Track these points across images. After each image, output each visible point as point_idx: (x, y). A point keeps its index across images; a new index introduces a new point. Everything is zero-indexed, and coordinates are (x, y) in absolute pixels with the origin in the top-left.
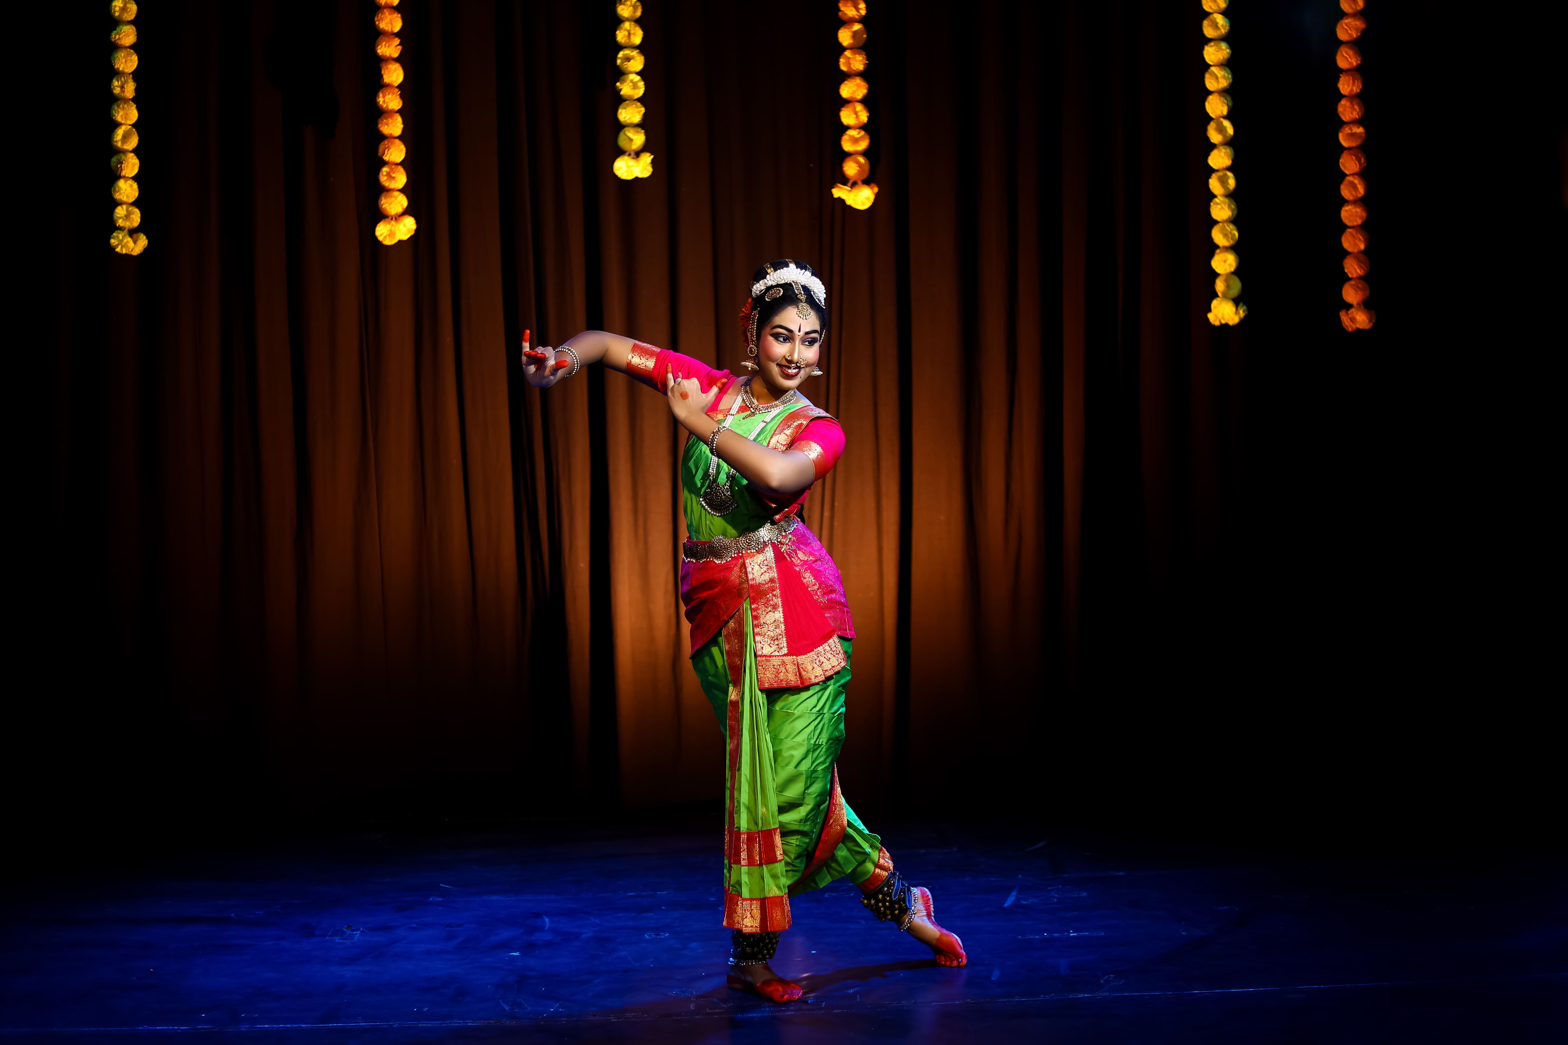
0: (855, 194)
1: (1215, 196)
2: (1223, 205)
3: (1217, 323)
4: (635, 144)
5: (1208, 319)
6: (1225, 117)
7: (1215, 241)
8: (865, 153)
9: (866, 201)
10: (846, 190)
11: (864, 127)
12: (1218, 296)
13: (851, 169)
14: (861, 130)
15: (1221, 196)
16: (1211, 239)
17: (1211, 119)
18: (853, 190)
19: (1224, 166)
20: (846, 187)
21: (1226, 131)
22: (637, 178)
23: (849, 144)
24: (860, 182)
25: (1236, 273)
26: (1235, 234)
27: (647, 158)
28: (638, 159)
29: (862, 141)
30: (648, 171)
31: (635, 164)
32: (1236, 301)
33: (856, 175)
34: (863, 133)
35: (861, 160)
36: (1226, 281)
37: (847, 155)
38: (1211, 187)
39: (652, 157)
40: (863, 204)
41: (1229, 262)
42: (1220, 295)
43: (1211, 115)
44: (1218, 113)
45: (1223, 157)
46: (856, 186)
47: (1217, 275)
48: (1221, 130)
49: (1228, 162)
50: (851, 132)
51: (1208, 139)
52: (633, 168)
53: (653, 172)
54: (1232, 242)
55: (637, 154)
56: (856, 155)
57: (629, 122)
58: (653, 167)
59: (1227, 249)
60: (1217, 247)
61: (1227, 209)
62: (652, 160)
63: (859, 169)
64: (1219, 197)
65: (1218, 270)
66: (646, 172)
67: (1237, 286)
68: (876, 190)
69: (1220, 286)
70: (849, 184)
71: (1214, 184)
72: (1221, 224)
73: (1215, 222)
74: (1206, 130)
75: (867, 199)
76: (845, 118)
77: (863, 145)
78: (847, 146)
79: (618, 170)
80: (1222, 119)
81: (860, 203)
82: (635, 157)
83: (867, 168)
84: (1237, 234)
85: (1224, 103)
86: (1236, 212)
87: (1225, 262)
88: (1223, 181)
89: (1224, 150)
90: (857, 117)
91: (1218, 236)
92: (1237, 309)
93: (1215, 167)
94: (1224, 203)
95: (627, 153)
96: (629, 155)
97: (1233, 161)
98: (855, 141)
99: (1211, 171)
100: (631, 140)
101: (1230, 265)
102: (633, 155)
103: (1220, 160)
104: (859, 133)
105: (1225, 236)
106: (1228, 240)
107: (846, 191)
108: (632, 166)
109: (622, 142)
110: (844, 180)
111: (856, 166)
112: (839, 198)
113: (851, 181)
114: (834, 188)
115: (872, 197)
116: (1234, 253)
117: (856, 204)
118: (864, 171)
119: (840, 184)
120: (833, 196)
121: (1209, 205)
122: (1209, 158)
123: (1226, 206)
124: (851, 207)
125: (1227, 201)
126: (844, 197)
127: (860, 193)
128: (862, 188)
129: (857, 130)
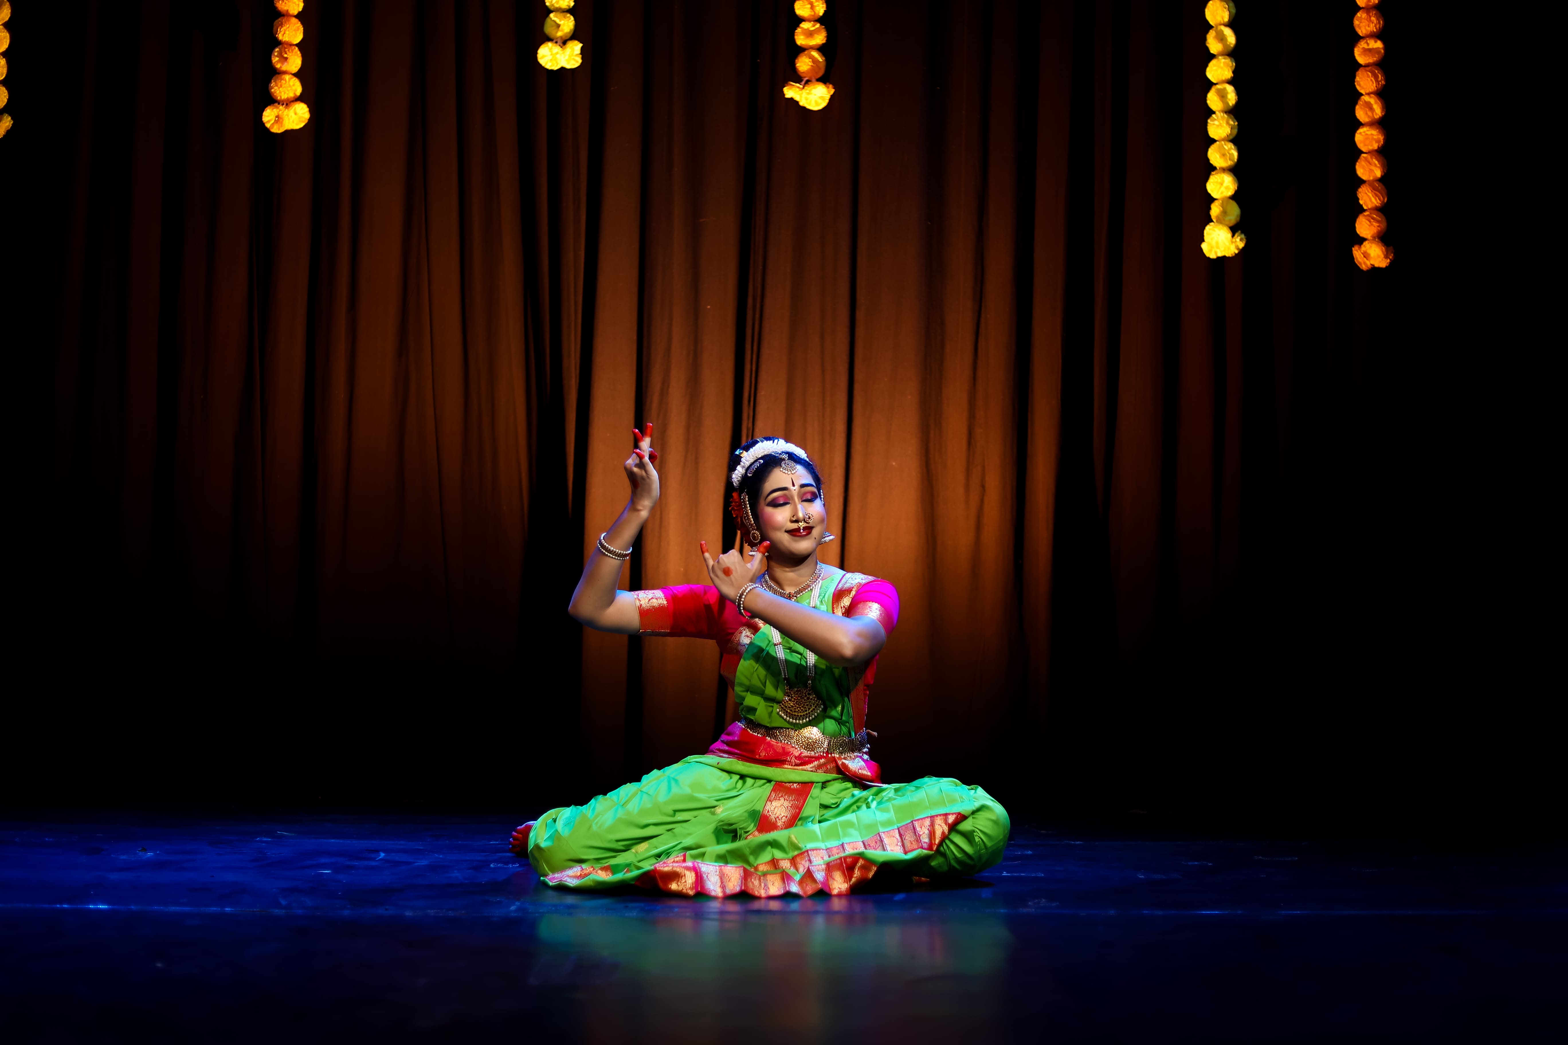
0: (808, 91)
1: (1214, 113)
2: (1221, 122)
3: (1212, 256)
4: (562, 31)
5: (1201, 250)
6: (1226, 25)
7: (1211, 162)
8: (821, 49)
9: (820, 101)
10: (798, 87)
11: (821, 20)
12: (1212, 221)
13: (803, 64)
14: (816, 23)
15: (1219, 111)
16: (1208, 160)
17: (1211, 27)
18: (806, 88)
19: (1224, 79)
20: (798, 85)
21: (1226, 40)
22: (562, 69)
23: (802, 37)
24: (814, 80)
25: (1234, 197)
26: (1233, 154)
27: (576, 47)
28: (564, 47)
29: (818, 34)
30: (577, 62)
31: (562, 52)
32: (1234, 230)
33: (808, 71)
34: (818, 25)
35: (815, 54)
36: (1222, 205)
37: (801, 50)
38: (1208, 102)
39: (581, 45)
40: (817, 104)
41: (1225, 184)
42: (1214, 220)
43: (1211, 23)
44: (1219, 19)
45: (1222, 68)
46: (809, 83)
47: (1213, 200)
48: (1221, 38)
49: (1228, 74)
50: (805, 25)
51: (1207, 49)
52: (558, 56)
53: (582, 64)
54: (1230, 163)
55: (564, 42)
56: (811, 50)
57: (557, 6)
58: (582, 58)
59: (1224, 170)
60: (1214, 168)
61: (1225, 125)
62: (582, 48)
63: (813, 64)
64: (1217, 113)
65: (1214, 195)
66: (573, 62)
67: (1235, 211)
68: (832, 91)
69: (1215, 210)
70: (803, 83)
71: (1213, 100)
72: (1218, 143)
73: (1213, 141)
74: (1205, 39)
75: (822, 98)
76: (799, 9)
77: (820, 39)
78: (800, 40)
79: (541, 58)
80: (1223, 28)
81: (813, 103)
82: (561, 45)
83: (823, 66)
84: (1235, 154)
85: (1225, 8)
86: (1235, 131)
87: (1222, 184)
88: (1222, 95)
89: (1223, 60)
90: (812, 7)
91: (1214, 156)
92: (1233, 236)
93: (1215, 82)
94: (1223, 118)
95: (555, 41)
96: (556, 42)
97: (1234, 72)
98: (810, 34)
99: (1210, 85)
100: (558, 26)
101: (1227, 188)
102: (560, 42)
103: (1219, 71)
104: (814, 26)
105: (1223, 155)
106: (1226, 160)
107: (798, 89)
108: (557, 53)
109: (548, 29)
110: (797, 78)
111: (810, 62)
112: (792, 99)
113: (805, 79)
114: (785, 87)
115: (827, 97)
116: (1233, 175)
117: (810, 104)
118: (819, 68)
119: (791, 83)
120: (784, 95)
121: (1207, 122)
122: (1208, 69)
123: (1225, 122)
124: (804, 108)
125: (1226, 116)
126: (797, 98)
127: (814, 91)
128: (817, 86)
129: (812, 23)
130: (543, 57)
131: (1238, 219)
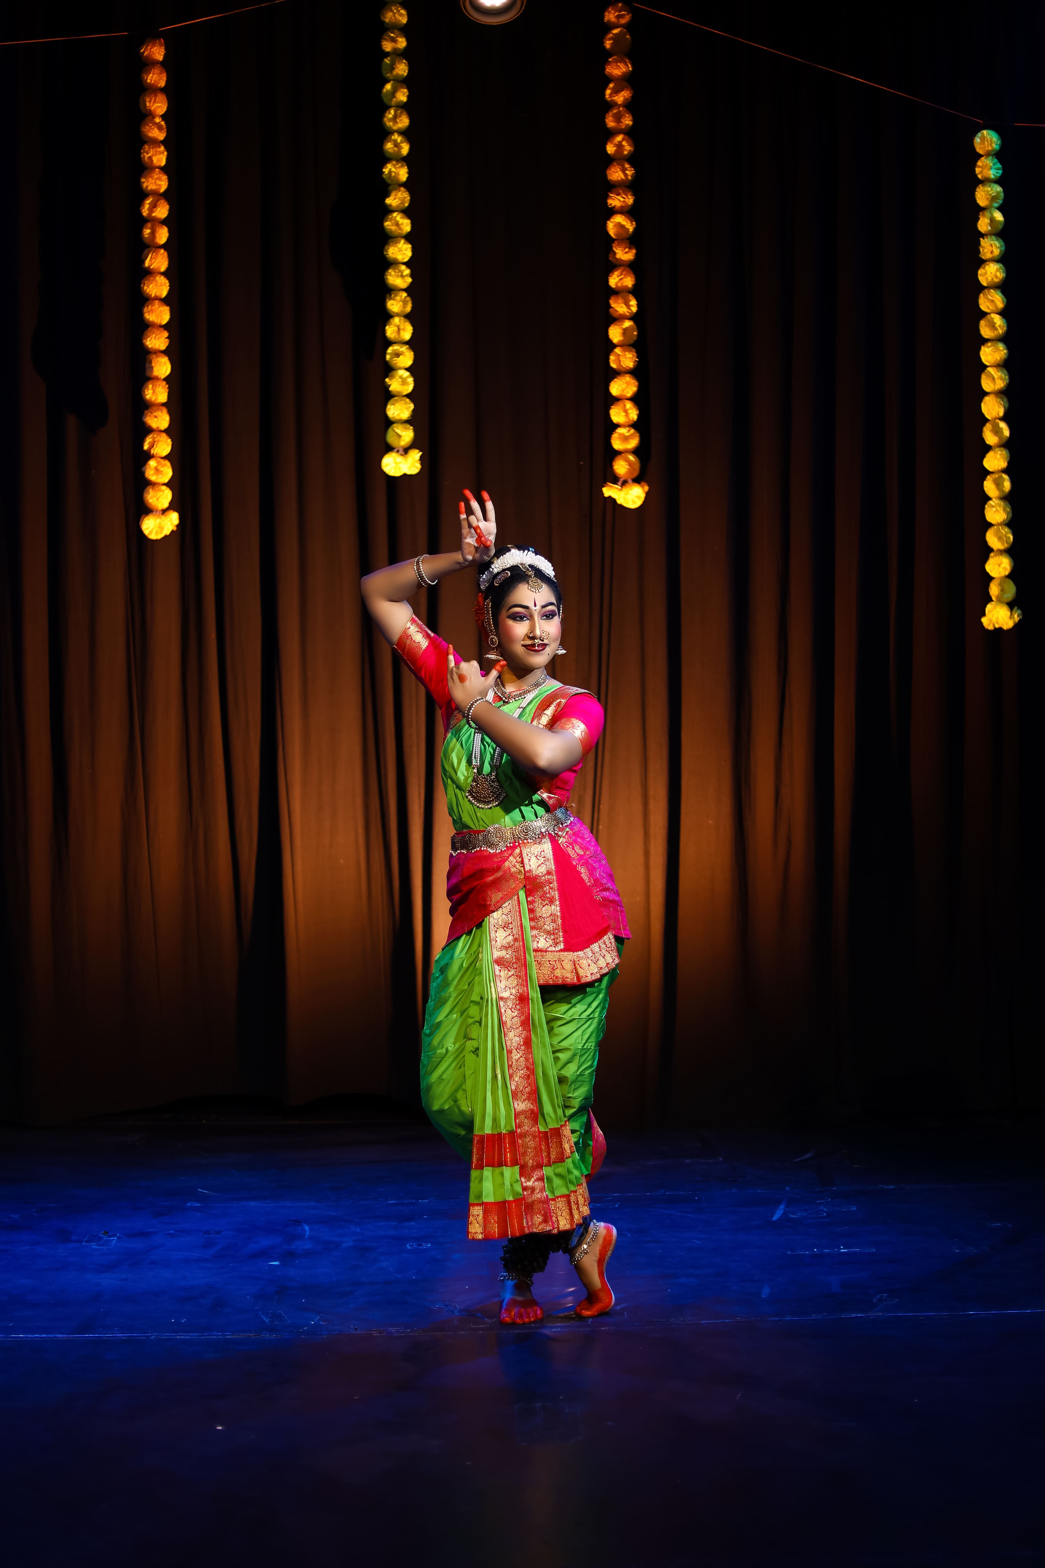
0: (625, 492)
1: (990, 499)
2: (998, 508)
3: (991, 628)
4: (404, 441)
5: (982, 623)
6: (1002, 419)
7: (989, 544)
8: (636, 452)
9: (636, 500)
10: (617, 488)
11: (634, 425)
12: (992, 601)
13: (621, 467)
14: (631, 428)
15: (995, 498)
16: (986, 542)
17: (987, 420)
18: (623, 489)
19: (1000, 468)
20: (616, 486)
21: (1003, 433)
22: (405, 475)
23: (618, 442)
24: (630, 481)
25: (1011, 576)
26: (1009, 538)
27: (415, 455)
28: (407, 456)
29: (632, 439)
30: (417, 468)
31: (404, 461)
32: (1011, 605)
33: (626, 473)
34: (632, 431)
35: (631, 458)
36: (1000, 584)
37: (617, 453)
38: (985, 489)
39: (421, 453)
40: (634, 502)
41: (1003, 566)
42: (994, 598)
43: (987, 416)
44: (994, 414)
45: (998, 459)
46: (626, 484)
47: (991, 579)
48: (997, 431)
49: (1003, 464)
50: (620, 430)
51: (984, 440)
52: (401, 465)
53: (421, 469)
54: (1006, 546)
55: (406, 451)
56: (626, 454)
57: (398, 418)
58: (422, 464)
59: (1001, 552)
60: (991, 550)
61: (1002, 512)
62: (421, 457)
63: (629, 467)
64: (994, 499)
65: (992, 574)
66: (414, 469)
67: (1011, 590)
68: (647, 488)
69: (994, 590)
70: (620, 483)
71: (989, 486)
72: (995, 527)
73: (990, 525)
74: (981, 431)
75: (638, 497)
76: (614, 415)
77: (633, 443)
78: (617, 445)
79: (385, 467)
80: (998, 421)
81: (630, 502)
82: (403, 453)
83: (637, 466)
84: (1012, 537)
85: (1001, 404)
86: (1011, 515)
87: (999, 565)
88: (998, 484)
89: (1000, 452)
90: (628, 415)
91: (992, 539)
92: (1012, 613)
93: (990, 470)
94: (999, 505)
95: (395, 450)
96: (398, 451)
97: (1009, 463)
98: (625, 439)
99: (987, 473)
100: (399, 436)
101: (1005, 569)
102: (401, 452)
103: (996, 462)
104: (629, 431)
105: (1000, 539)
106: (1003, 544)
107: (616, 490)
108: (400, 463)
109: (391, 438)
110: (615, 479)
111: (626, 465)
112: (610, 497)
113: (622, 480)
114: (604, 487)
115: (643, 496)
116: (1009, 557)
117: (626, 503)
118: (634, 469)
119: (610, 483)
120: (603, 494)
121: (984, 507)
122: (985, 460)
123: (1002, 509)
124: (621, 506)
125: (1002, 503)
126: (614, 496)
127: (631, 492)
128: (633, 487)
129: (627, 428)
130: (387, 465)
131: (1014, 596)
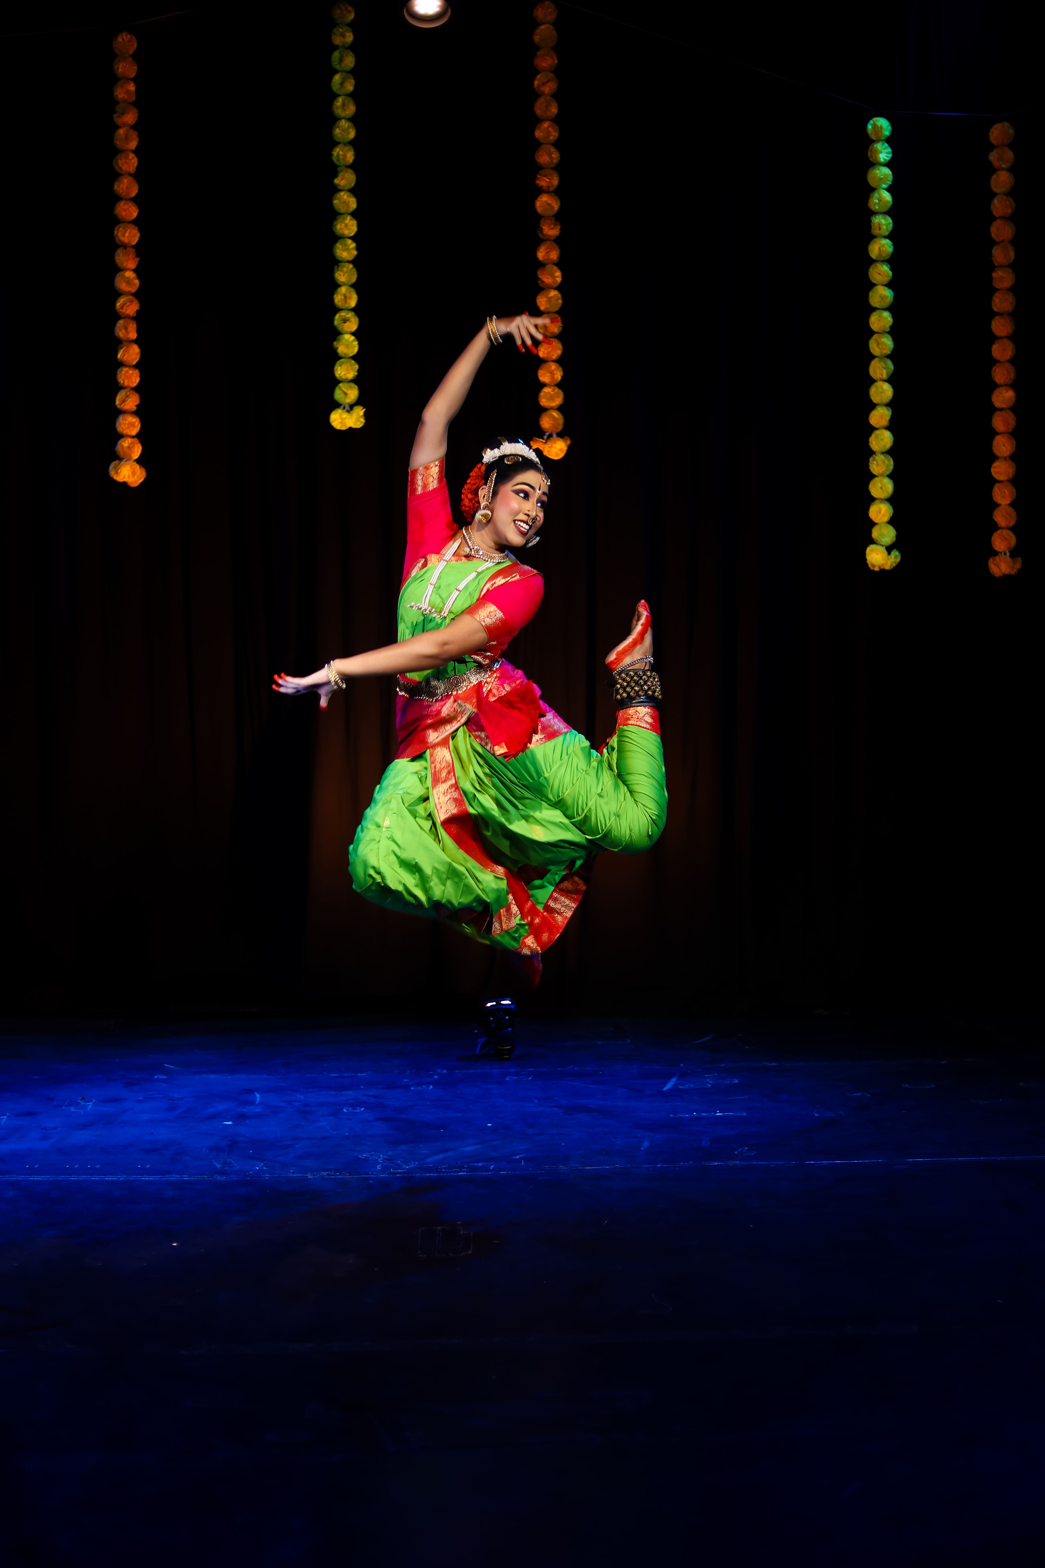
0: (549, 445)
1: (875, 453)
2: (882, 461)
3: (873, 567)
4: (350, 398)
5: (866, 563)
6: (886, 381)
7: (873, 493)
8: (560, 409)
9: (559, 452)
10: (542, 442)
11: (559, 385)
12: (873, 543)
13: (547, 423)
14: (556, 387)
16: (870, 492)
17: (874, 382)
18: (548, 443)
19: (884, 425)
20: (542, 440)
21: (886, 393)
22: (350, 428)
23: (545, 400)
24: (555, 435)
25: (891, 522)
26: (890, 487)
27: (360, 411)
28: (352, 411)
29: (557, 397)
30: (361, 422)
31: (350, 416)
32: (891, 549)
33: (552, 428)
34: (557, 390)
35: (557, 414)
36: (882, 528)
37: (544, 410)
38: (871, 444)
39: (365, 409)
40: (557, 455)
41: (884, 511)
42: (875, 542)
43: (874, 379)
44: (881, 376)
45: (882, 416)
46: (551, 438)
47: (875, 524)
49: (887, 421)
50: (546, 390)
51: (871, 400)
52: (347, 420)
53: (365, 424)
54: (888, 495)
55: (352, 407)
56: (553, 410)
57: (344, 377)
58: (366, 419)
59: (883, 500)
60: (875, 499)
61: (884, 463)
62: (365, 412)
63: (555, 423)
64: (879, 454)
65: (876, 520)
66: (359, 423)
67: (892, 533)
68: (569, 442)
69: (876, 533)
70: (545, 437)
71: (874, 442)
72: (878, 478)
73: (874, 476)
74: (869, 391)
75: (562, 450)
76: (542, 376)
77: (559, 401)
78: (544, 402)
79: (334, 421)
80: (884, 383)
81: (554, 454)
82: (349, 410)
83: (562, 422)
84: (892, 486)
86: (893, 467)
87: (881, 511)
88: (882, 439)
89: (883, 409)
90: (553, 375)
91: (875, 488)
92: (892, 555)
93: (876, 427)
94: (881, 458)
95: (342, 407)
96: (344, 408)
97: (891, 420)
98: (551, 397)
99: (872, 429)
100: (346, 394)
101: (886, 514)
102: (347, 408)
103: (880, 418)
104: (554, 390)
105: (883, 488)
106: (884, 492)
107: (541, 443)
108: (346, 418)
109: (338, 396)
110: (543, 432)
111: (551, 420)
113: (547, 434)
114: (531, 440)
115: (565, 448)
116: (890, 504)
117: (550, 455)
118: (559, 425)
119: (537, 439)
121: (868, 461)
122: (871, 416)
123: (884, 461)
125: (885, 456)
127: (554, 445)
128: (557, 440)
129: (553, 387)
131: (894, 540)
